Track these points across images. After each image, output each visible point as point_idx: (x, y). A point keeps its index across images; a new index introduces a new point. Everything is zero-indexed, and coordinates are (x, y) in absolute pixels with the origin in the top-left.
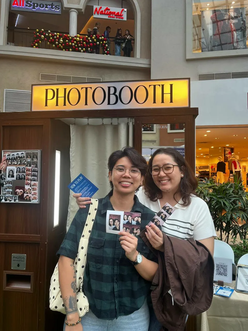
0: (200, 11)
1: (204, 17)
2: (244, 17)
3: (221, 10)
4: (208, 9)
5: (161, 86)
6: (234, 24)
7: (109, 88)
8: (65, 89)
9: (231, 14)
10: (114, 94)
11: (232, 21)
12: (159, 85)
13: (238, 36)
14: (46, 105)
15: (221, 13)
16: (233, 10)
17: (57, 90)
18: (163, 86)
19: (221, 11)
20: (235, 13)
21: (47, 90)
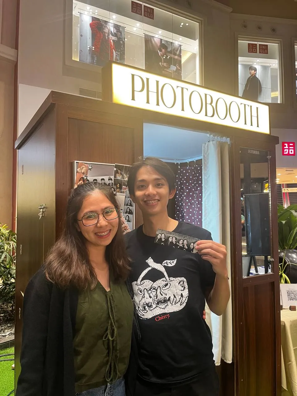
0: (79, 12)
1: (83, 21)
2: (123, 38)
3: (101, 20)
4: (86, 13)
5: (250, 106)
6: (113, 40)
7: (206, 95)
8: (157, 82)
9: (111, 29)
10: (211, 104)
11: (112, 37)
12: (249, 105)
13: (117, 56)
14: (133, 99)
15: (101, 23)
16: (113, 25)
17: (148, 79)
18: (251, 107)
19: (101, 22)
20: (115, 29)
21: (133, 76)
